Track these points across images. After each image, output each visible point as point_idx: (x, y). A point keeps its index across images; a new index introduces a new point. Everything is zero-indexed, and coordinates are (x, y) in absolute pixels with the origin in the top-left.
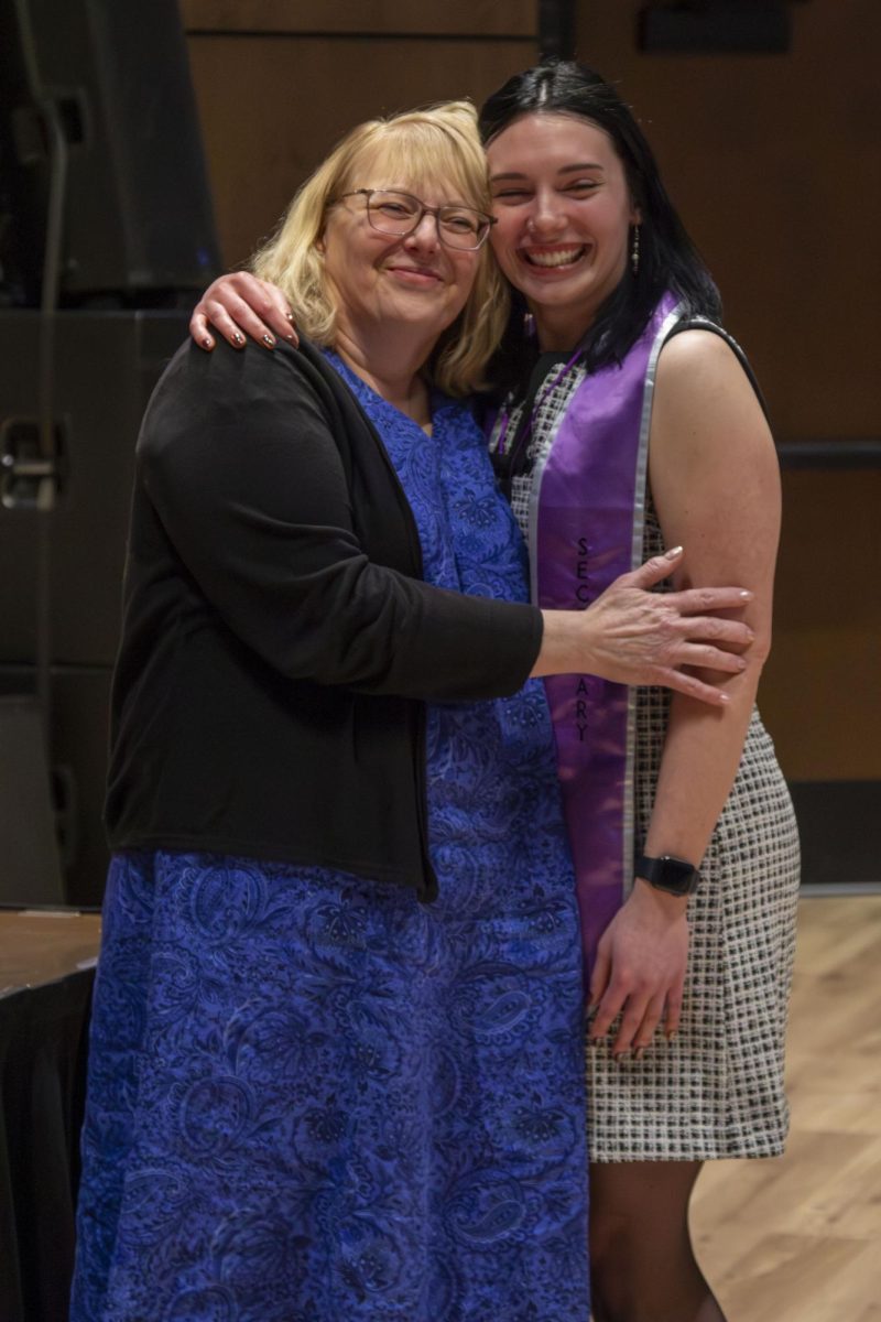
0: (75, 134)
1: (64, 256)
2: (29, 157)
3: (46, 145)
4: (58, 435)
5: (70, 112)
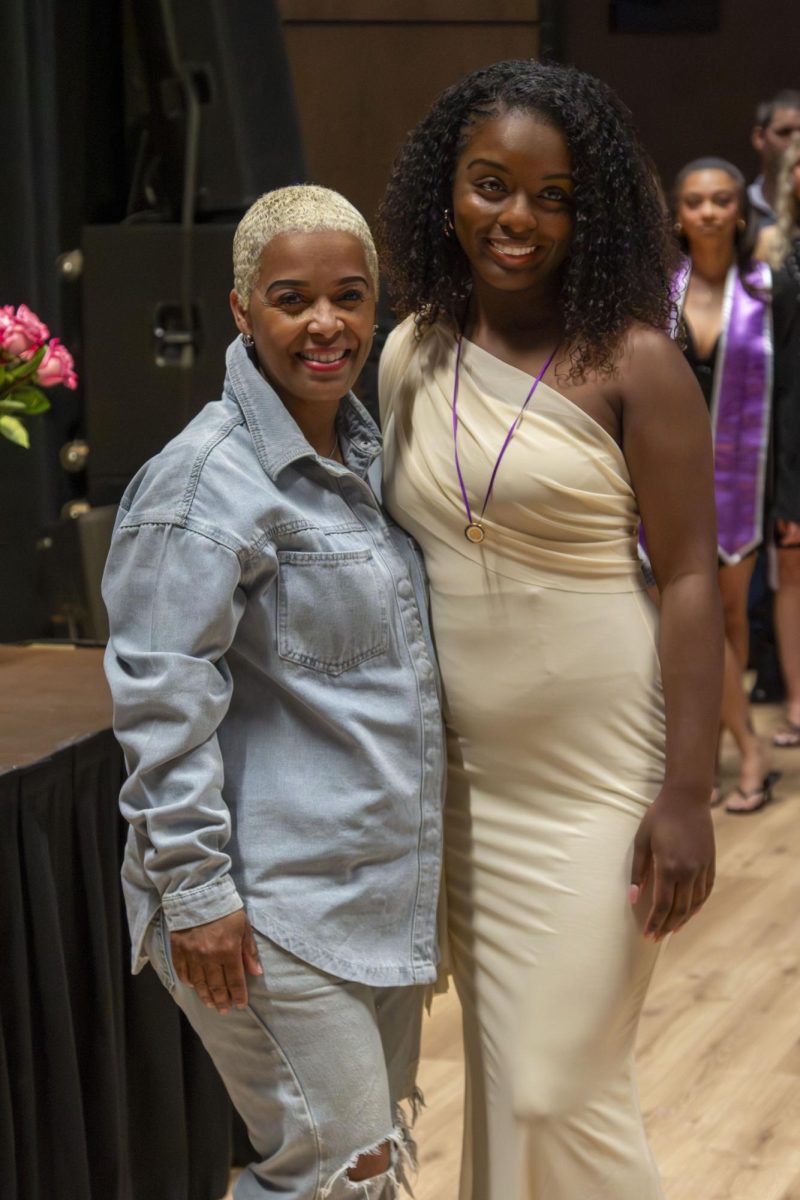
0: (204, 96)
1: (199, 183)
2: (173, 114)
3: (184, 105)
4: (195, 312)
5: (201, 81)
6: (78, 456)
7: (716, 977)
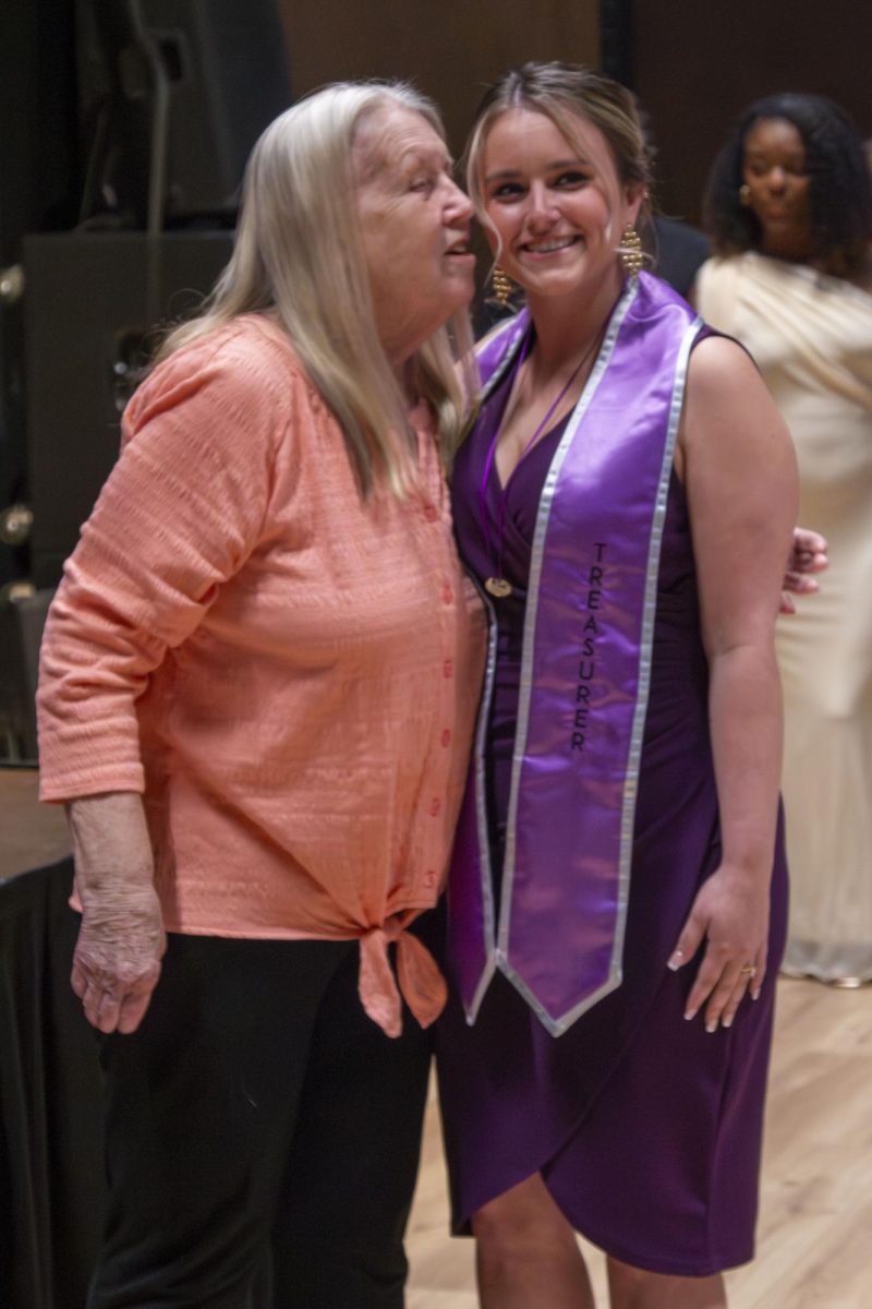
0: (175, 72)
3: (150, 85)
5: (170, 51)
6: (20, 525)
7: (819, 1183)
